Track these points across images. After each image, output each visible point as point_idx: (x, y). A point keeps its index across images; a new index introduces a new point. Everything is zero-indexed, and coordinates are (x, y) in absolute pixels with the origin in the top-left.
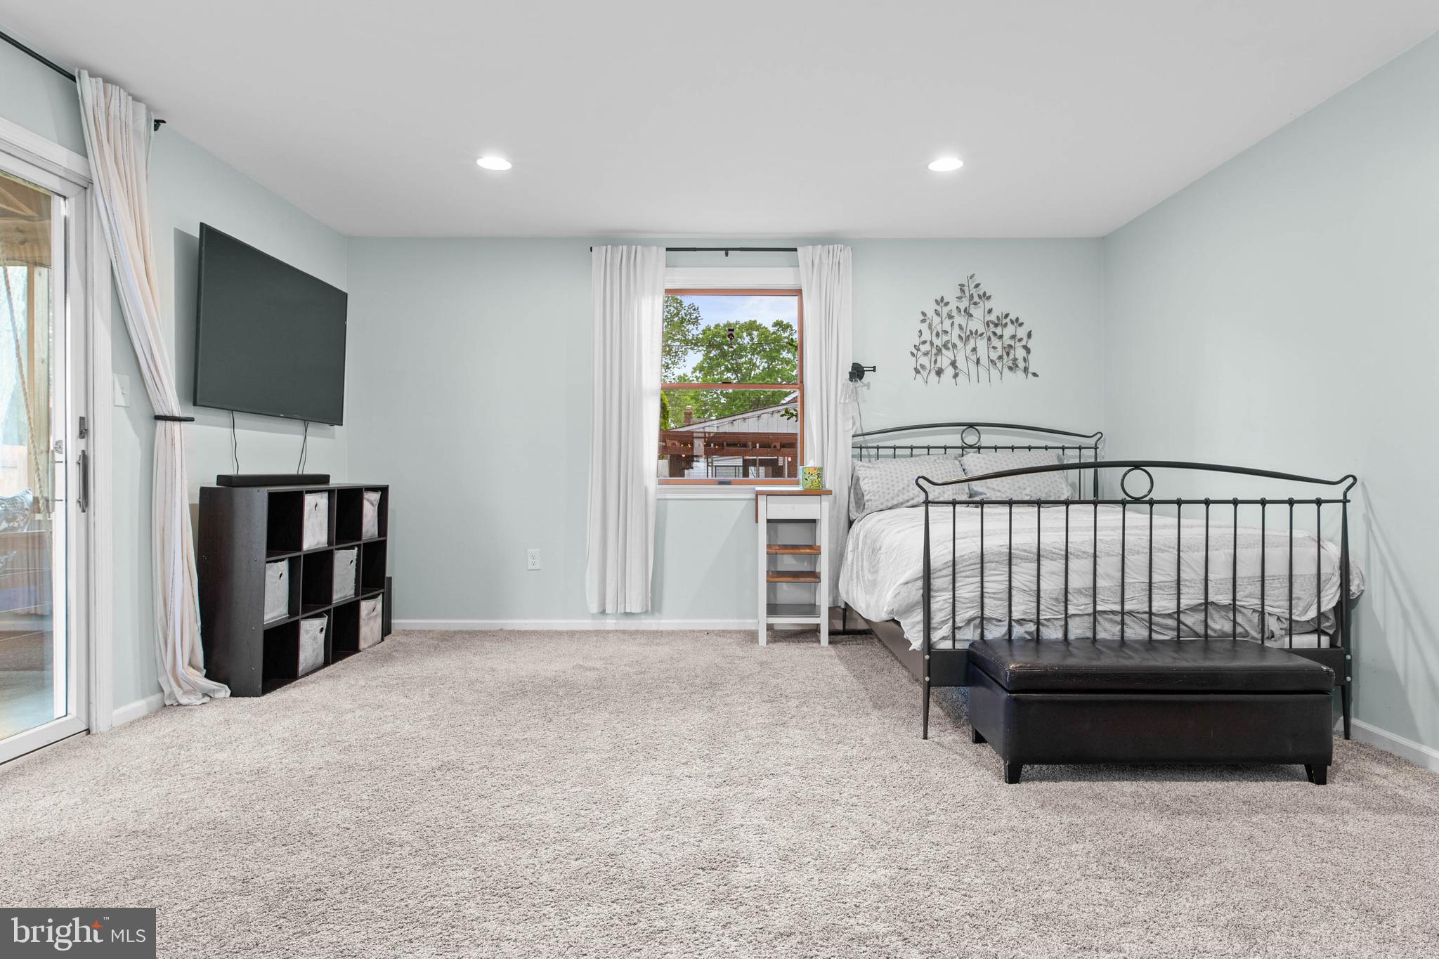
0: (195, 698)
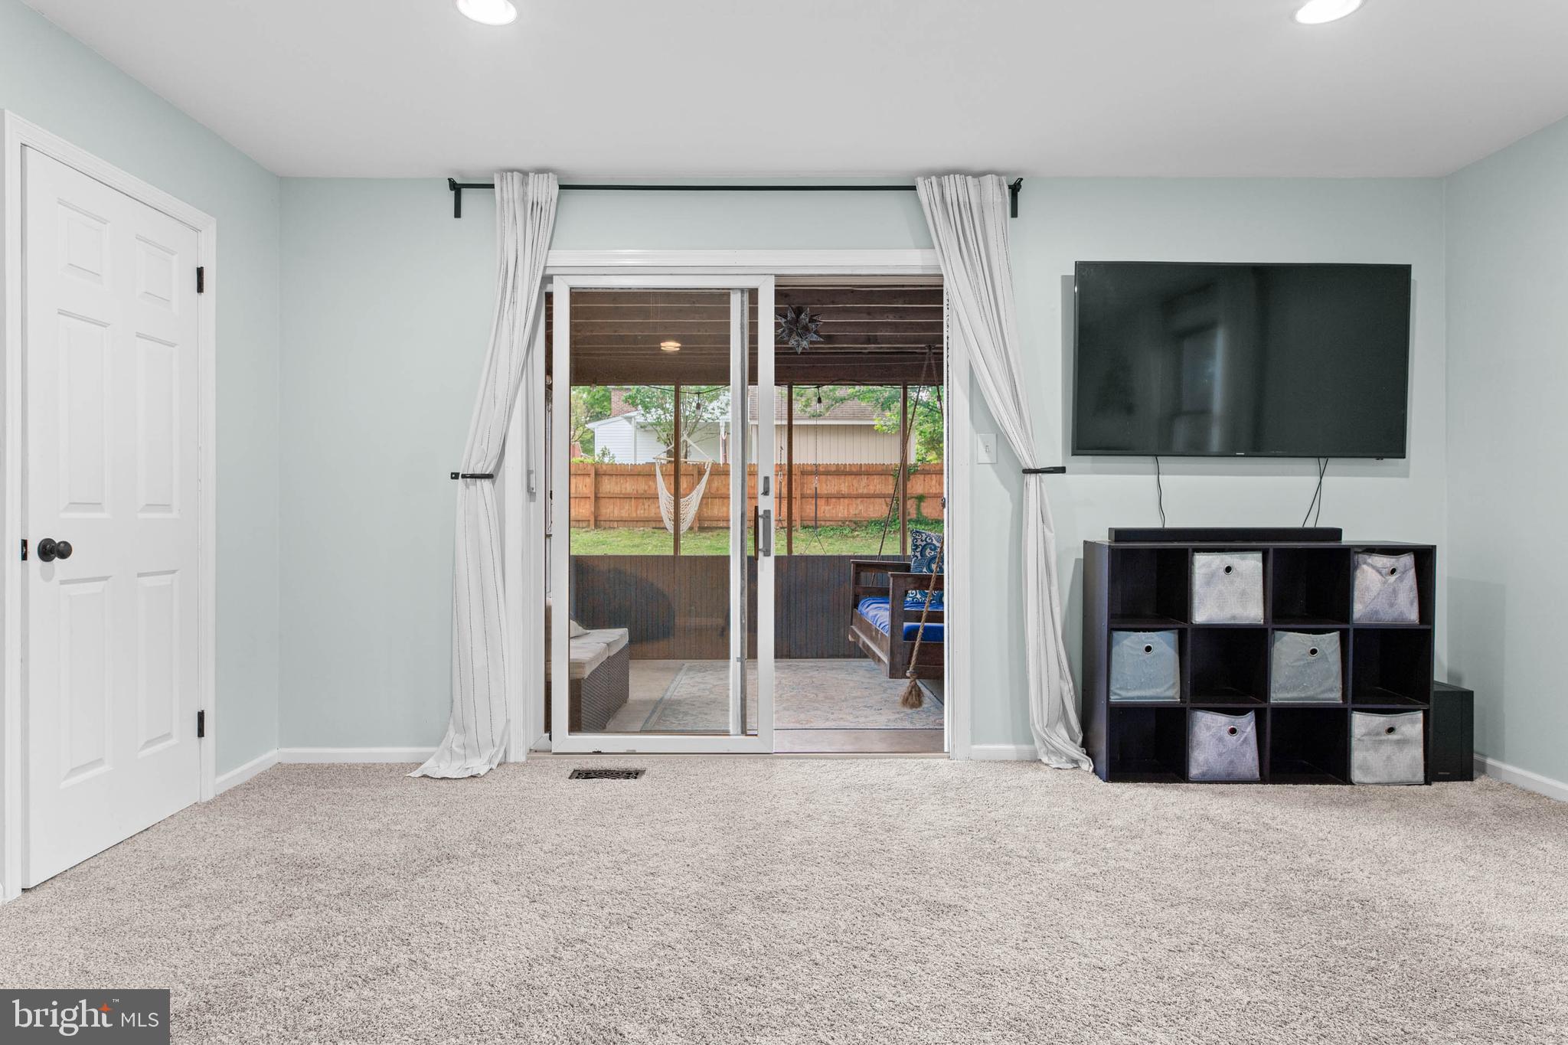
0: (1056, 760)
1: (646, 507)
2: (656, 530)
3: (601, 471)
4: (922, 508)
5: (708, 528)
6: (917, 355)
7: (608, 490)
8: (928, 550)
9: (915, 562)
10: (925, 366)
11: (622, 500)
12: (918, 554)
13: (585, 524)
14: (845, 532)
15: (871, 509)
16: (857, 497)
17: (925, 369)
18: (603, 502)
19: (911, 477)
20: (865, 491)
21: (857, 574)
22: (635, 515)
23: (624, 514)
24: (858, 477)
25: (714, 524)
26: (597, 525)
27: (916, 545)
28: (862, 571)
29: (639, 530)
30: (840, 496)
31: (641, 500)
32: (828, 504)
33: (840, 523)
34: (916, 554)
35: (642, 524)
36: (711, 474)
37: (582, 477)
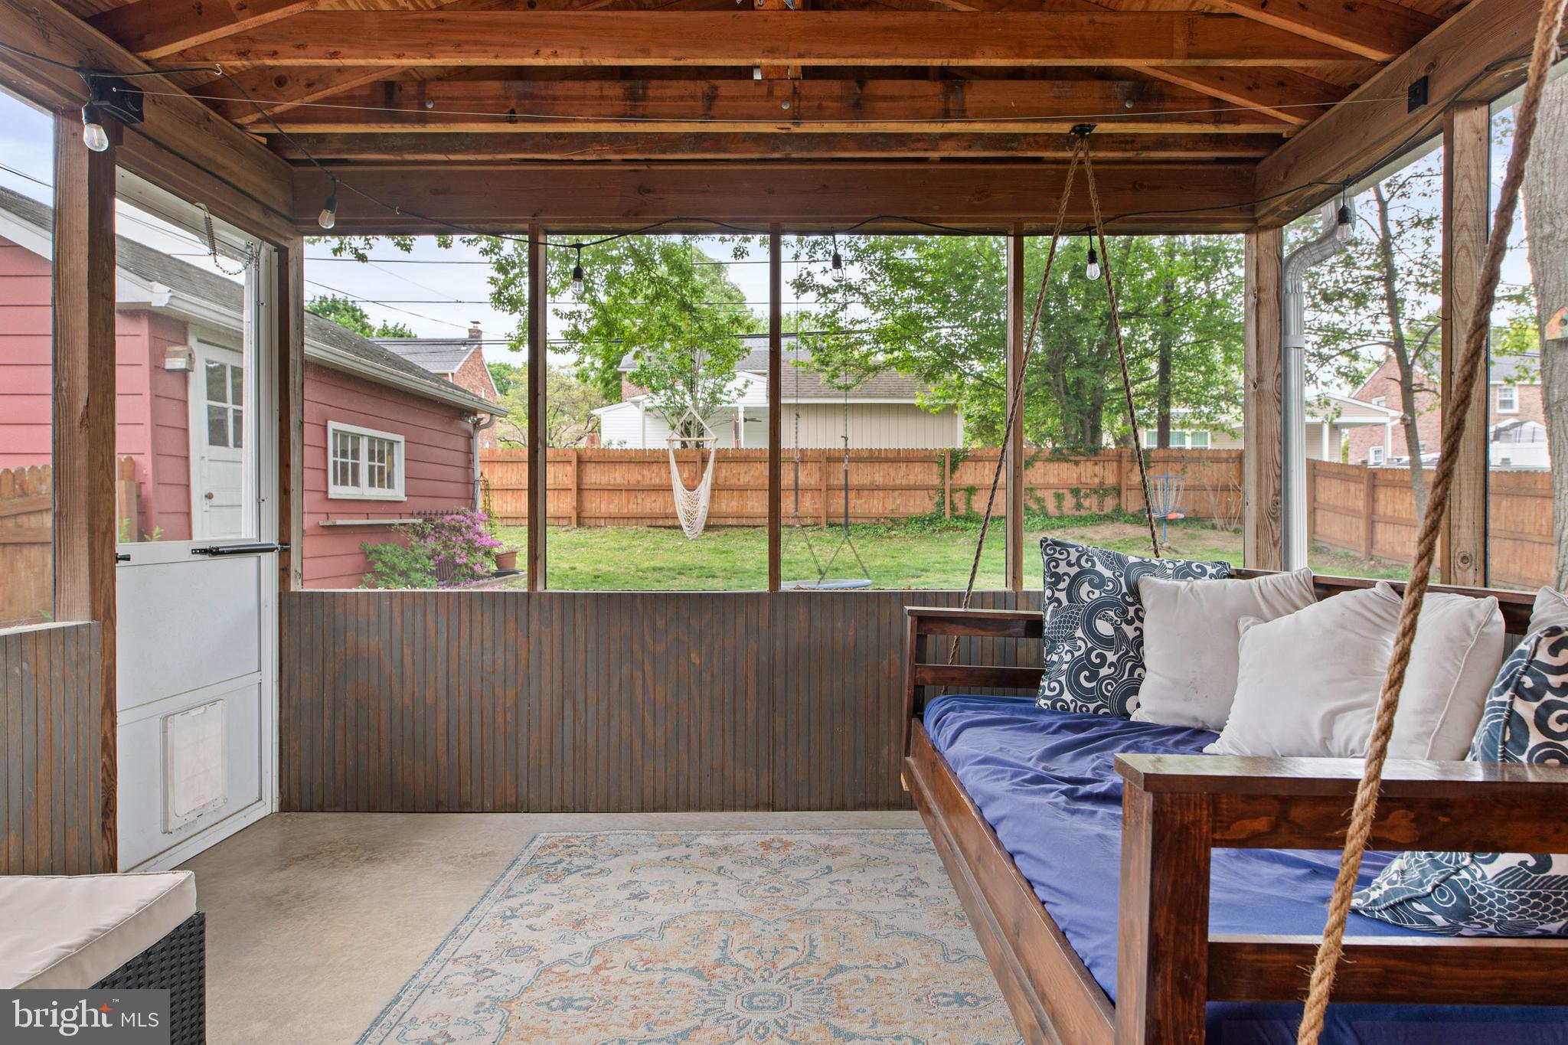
1: (640, 501)
2: (651, 529)
3: (585, 458)
4: (972, 502)
5: (714, 526)
6: (1044, 167)
7: (593, 481)
8: (1085, 588)
9: (1054, 613)
10: (1071, 174)
11: (611, 493)
12: (1062, 596)
13: (565, 522)
14: (880, 531)
15: (912, 503)
16: (895, 489)
17: (1070, 181)
18: (587, 495)
19: (960, 464)
20: (904, 482)
21: (920, 638)
22: (626, 511)
23: (613, 509)
24: (895, 465)
25: (722, 521)
26: (580, 522)
27: (1055, 575)
28: (931, 631)
29: (630, 529)
30: (875, 488)
31: (633, 493)
32: (859, 497)
33: (874, 520)
34: (1057, 594)
35: (634, 521)
36: (718, 461)
37: (561, 465)
